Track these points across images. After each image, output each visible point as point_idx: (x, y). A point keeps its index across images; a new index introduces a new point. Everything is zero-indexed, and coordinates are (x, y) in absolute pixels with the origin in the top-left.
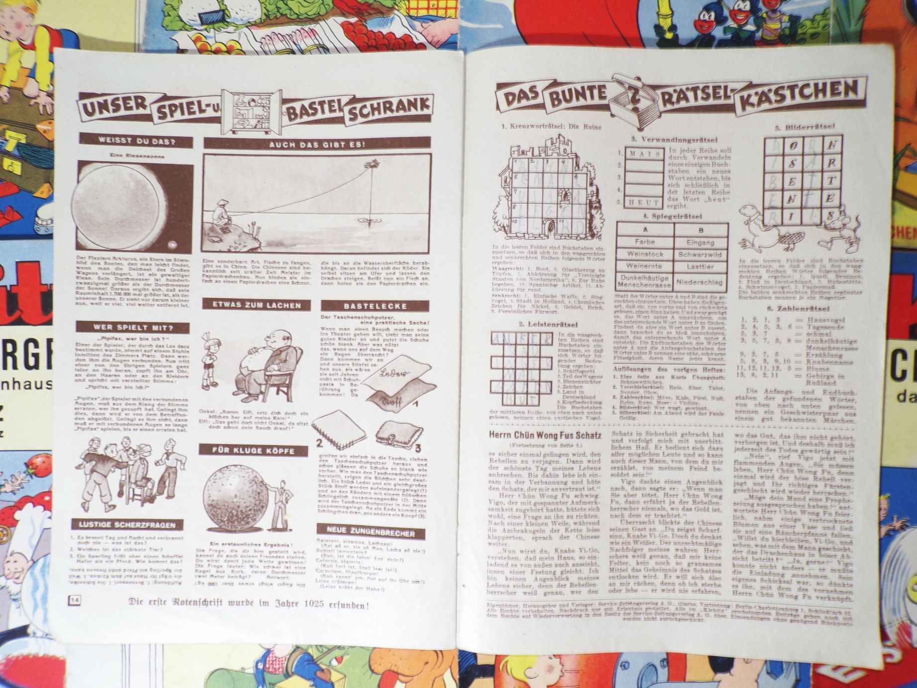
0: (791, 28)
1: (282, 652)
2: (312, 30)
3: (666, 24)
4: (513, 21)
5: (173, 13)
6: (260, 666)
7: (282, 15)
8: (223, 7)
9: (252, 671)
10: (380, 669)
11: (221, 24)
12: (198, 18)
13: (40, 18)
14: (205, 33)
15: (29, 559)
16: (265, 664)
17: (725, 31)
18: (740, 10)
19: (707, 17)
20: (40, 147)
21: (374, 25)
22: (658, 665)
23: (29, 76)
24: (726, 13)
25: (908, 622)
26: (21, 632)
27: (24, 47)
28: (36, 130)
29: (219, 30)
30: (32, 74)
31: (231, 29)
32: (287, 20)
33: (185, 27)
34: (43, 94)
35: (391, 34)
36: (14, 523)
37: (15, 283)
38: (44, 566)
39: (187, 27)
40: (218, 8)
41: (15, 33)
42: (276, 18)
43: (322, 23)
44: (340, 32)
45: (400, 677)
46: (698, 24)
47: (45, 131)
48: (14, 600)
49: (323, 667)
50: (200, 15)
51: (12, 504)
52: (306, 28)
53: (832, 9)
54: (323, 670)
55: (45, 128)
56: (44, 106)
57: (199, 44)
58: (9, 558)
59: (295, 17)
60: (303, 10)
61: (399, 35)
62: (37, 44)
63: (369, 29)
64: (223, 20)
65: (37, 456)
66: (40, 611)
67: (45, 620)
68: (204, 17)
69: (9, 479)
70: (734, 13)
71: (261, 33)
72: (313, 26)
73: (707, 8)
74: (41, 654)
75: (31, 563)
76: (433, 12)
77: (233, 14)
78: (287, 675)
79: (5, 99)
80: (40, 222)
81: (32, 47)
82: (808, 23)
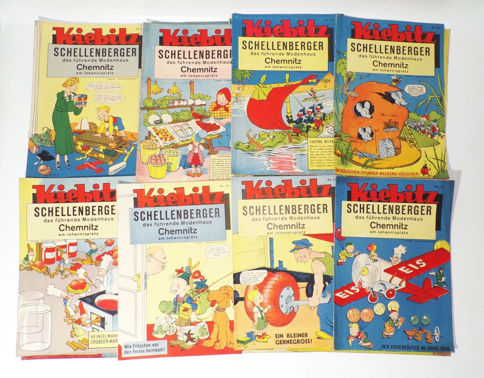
0: (323, 116)
1: (182, 296)
2: (187, 124)
3: (289, 115)
4: (247, 115)
5: (146, 121)
6: (175, 300)
7: (178, 120)
8: (161, 119)
9: (173, 302)
10: (211, 300)
11: (161, 124)
12: (154, 122)
13: (110, 114)
14: (156, 126)
15: (106, 271)
16: (177, 299)
17: (306, 117)
18: (309, 111)
19: (300, 113)
20: (110, 150)
21: (205, 121)
22: (291, 296)
23: (107, 130)
24: (306, 112)
25: (361, 281)
26: (104, 292)
27: (106, 122)
28: (109, 145)
29: (160, 125)
30: (108, 130)
31: (164, 125)
32: (180, 121)
33: (150, 125)
34: (111, 135)
35: (210, 123)
36: (101, 260)
37: (102, 189)
38: (110, 273)
39: (151, 125)
40: (160, 119)
41: (103, 118)
42: (176, 121)
43: (190, 121)
44: (195, 124)
45: (217, 302)
46: (298, 115)
47: (111, 146)
48: (101, 283)
49: (194, 300)
50: (154, 121)
51: (101, 254)
52: (185, 123)
53: (334, 112)
54: (194, 301)
55: (111, 145)
56: (111, 139)
57: (154, 130)
58: (100, 270)
59: (182, 120)
60: (184, 118)
61: (212, 123)
62: (109, 121)
63: (204, 122)
64: (161, 122)
65: (108, 240)
66: (109, 286)
67: (111, 289)
68: (156, 122)
69: (100, 247)
70: (308, 112)
71: (172, 125)
72: (187, 122)
73: (301, 111)
74: (109, 299)
75: (107, 272)
76: (221, 117)
77: (164, 121)
78: (183, 303)
79: (100, 137)
80: (109, 172)
81: (108, 122)
82: (328, 115)
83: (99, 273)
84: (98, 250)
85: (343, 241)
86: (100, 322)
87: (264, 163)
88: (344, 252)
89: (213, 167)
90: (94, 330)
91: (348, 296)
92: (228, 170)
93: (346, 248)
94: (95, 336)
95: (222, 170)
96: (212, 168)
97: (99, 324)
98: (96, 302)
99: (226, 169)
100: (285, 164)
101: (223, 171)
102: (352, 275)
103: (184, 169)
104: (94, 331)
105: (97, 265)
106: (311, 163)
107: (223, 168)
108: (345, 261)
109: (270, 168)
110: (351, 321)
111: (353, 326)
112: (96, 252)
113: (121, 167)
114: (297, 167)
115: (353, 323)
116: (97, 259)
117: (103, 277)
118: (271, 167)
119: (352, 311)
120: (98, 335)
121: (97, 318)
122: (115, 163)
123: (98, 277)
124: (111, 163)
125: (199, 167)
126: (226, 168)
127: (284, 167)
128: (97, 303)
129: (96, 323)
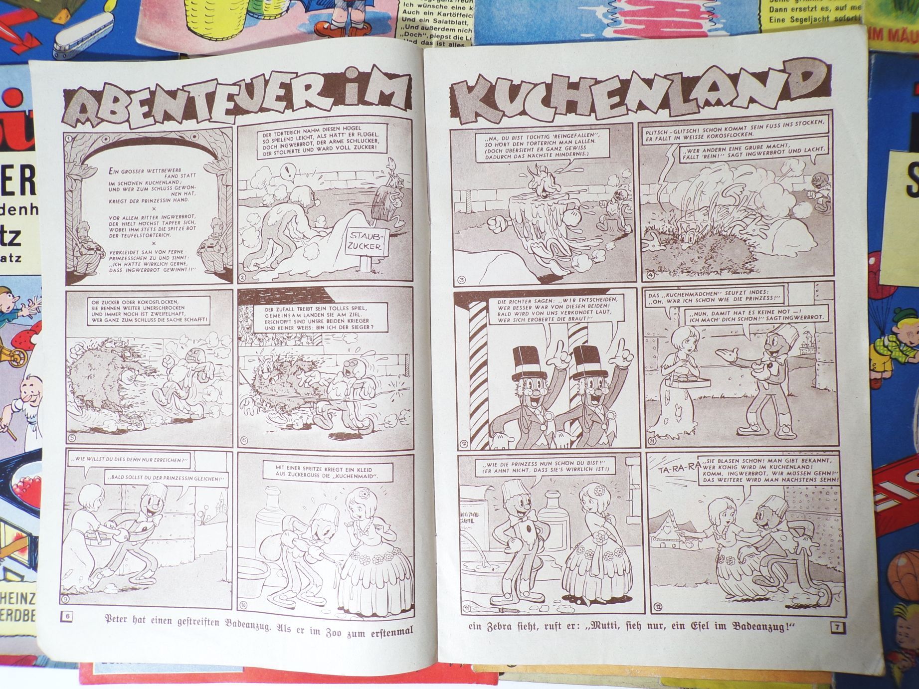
83: (23, 389)
84: (20, 314)
85: (885, 301)
86: (27, 551)
87: (595, 12)
88: (887, 342)
89: (408, 9)
90: (10, 576)
91: (891, 504)
92: (460, 23)
93: (894, 329)
94: (12, 595)
95: (440, 22)
96: (405, 12)
97: (25, 557)
98: (15, 487)
99: (454, 19)
100: (673, 16)
101: (442, 26)
102: (915, 430)
103: (307, 11)
104: (10, 581)
105: (15, 363)
106: (771, 10)
107: (445, 15)
108: (887, 375)
109: (615, 32)
110: (904, 596)
111: (908, 616)
112: (14, 321)
113: (96, 32)
114: (719, 26)
115: (908, 602)
116: (16, 342)
117: (33, 404)
118: (619, 28)
119: (909, 559)
120: (22, 594)
121: (18, 538)
122: (76, 18)
123: (19, 404)
124: (62, 17)
125: (361, 7)
126: (454, 15)
127: (669, 24)
128: (18, 490)
129: (16, 555)
